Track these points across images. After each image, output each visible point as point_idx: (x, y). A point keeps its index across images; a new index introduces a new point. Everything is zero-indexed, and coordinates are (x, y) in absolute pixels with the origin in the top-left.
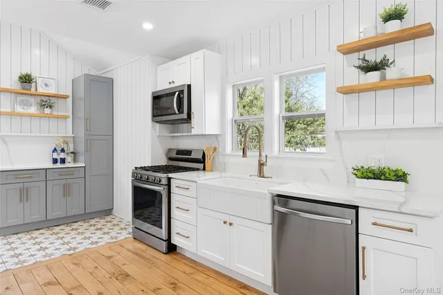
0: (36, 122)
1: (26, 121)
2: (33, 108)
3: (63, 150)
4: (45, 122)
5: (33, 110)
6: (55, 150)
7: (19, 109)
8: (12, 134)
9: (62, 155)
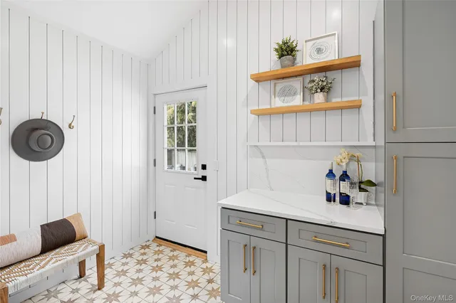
0: (303, 120)
1: (290, 120)
2: (298, 96)
3: (345, 176)
4: (318, 119)
5: (297, 101)
6: (331, 174)
7: (278, 103)
8: (272, 143)
9: (345, 187)
